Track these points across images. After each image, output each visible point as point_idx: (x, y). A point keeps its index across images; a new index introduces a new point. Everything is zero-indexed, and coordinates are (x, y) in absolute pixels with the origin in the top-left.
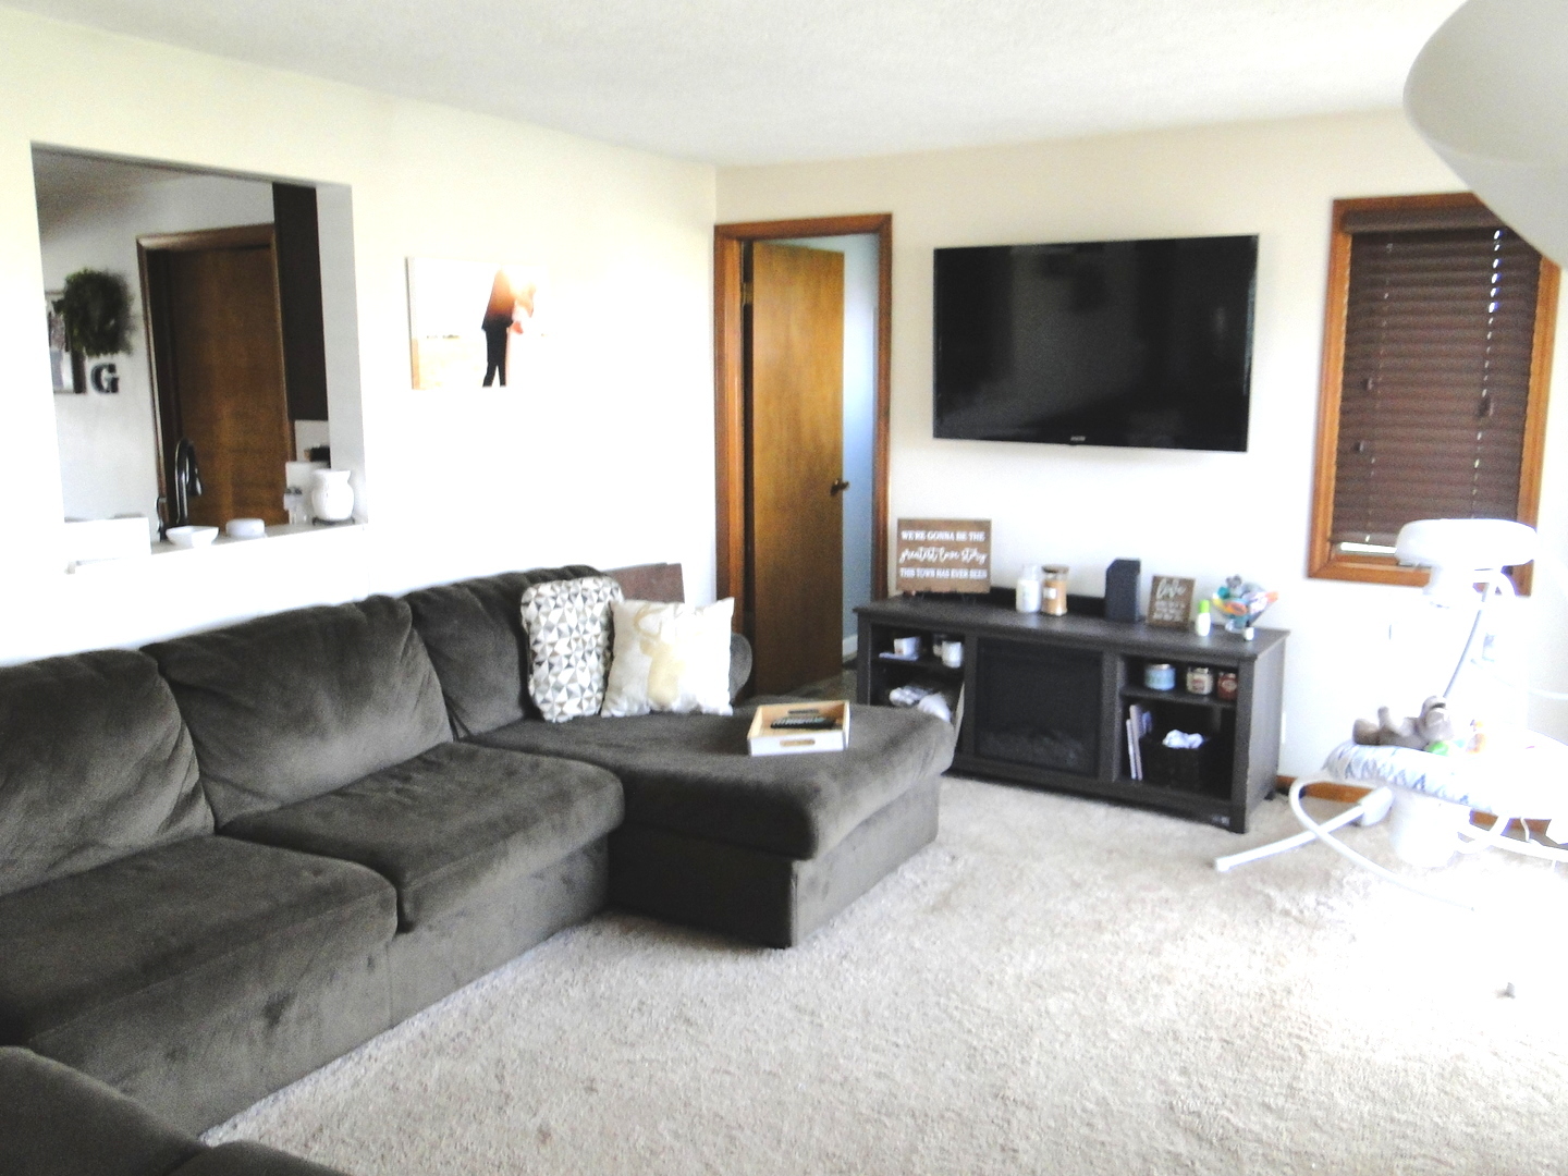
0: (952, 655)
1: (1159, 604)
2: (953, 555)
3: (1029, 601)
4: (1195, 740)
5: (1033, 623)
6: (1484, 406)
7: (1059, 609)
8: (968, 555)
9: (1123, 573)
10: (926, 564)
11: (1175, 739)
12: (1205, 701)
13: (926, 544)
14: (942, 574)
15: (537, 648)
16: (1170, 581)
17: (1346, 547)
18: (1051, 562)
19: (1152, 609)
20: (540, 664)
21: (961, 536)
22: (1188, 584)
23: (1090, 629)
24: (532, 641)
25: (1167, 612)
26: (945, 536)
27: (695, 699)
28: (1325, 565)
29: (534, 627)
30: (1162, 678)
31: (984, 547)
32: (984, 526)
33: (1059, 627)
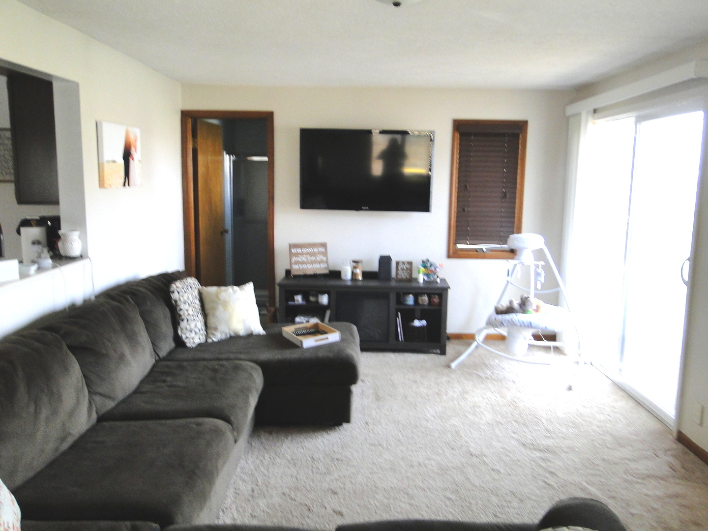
0: (324, 299)
1: (400, 272)
2: (314, 258)
3: (347, 275)
4: (424, 322)
5: (349, 283)
6: (505, 194)
7: (360, 278)
8: (320, 258)
9: (385, 261)
10: (303, 263)
11: (417, 323)
12: (426, 307)
13: (302, 254)
14: (310, 266)
15: (181, 313)
16: (403, 263)
17: (459, 246)
18: (357, 259)
19: (397, 274)
20: (183, 320)
21: (316, 250)
22: (410, 263)
23: (373, 284)
24: (178, 309)
25: (403, 275)
26: (309, 250)
27: (250, 328)
28: (453, 254)
29: (179, 303)
30: (410, 300)
31: (325, 254)
32: (324, 245)
33: (360, 284)
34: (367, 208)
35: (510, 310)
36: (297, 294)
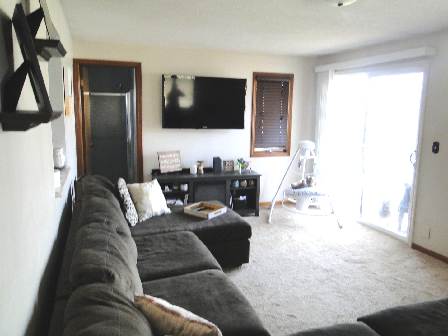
0: (185, 187)
1: (226, 167)
2: (173, 161)
3: (194, 171)
4: (245, 197)
5: (196, 176)
7: (203, 172)
8: (176, 160)
9: (217, 161)
10: (167, 164)
11: (242, 198)
12: (245, 188)
13: (166, 158)
14: (171, 167)
15: (127, 203)
16: (228, 161)
17: (256, 149)
18: (200, 160)
19: (224, 169)
20: (128, 208)
21: (174, 155)
22: (232, 161)
23: (211, 175)
24: (125, 201)
25: (228, 169)
26: (170, 156)
27: (164, 210)
29: (125, 196)
30: (237, 184)
31: (179, 158)
32: (178, 152)
33: (202, 176)
34: (206, 127)
35: (301, 186)
36: (166, 185)
